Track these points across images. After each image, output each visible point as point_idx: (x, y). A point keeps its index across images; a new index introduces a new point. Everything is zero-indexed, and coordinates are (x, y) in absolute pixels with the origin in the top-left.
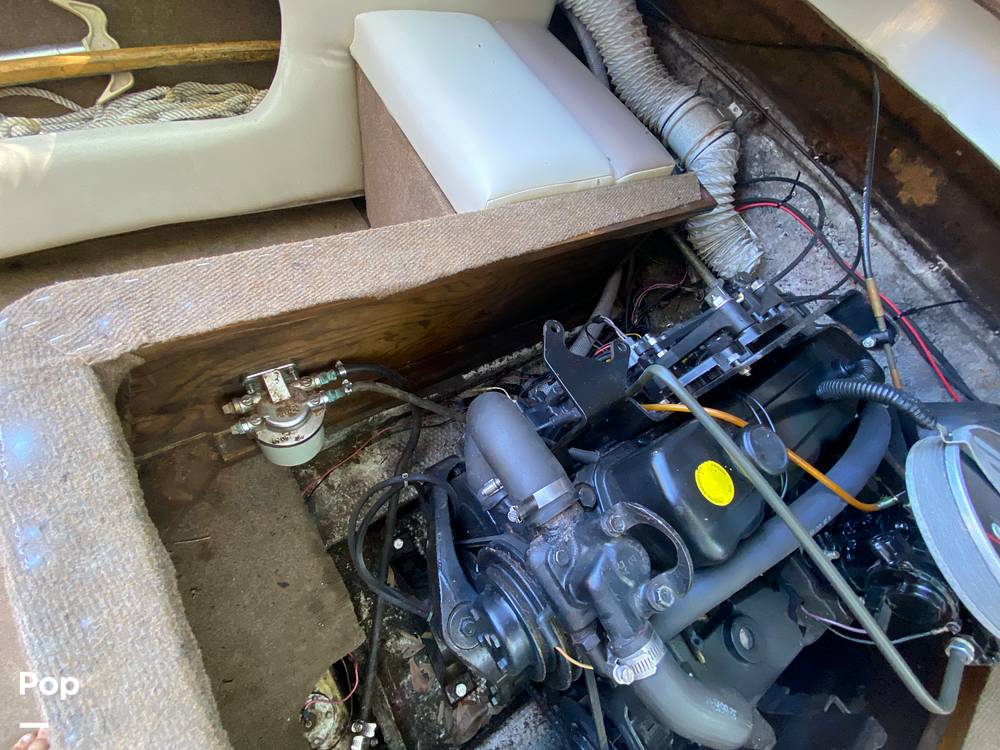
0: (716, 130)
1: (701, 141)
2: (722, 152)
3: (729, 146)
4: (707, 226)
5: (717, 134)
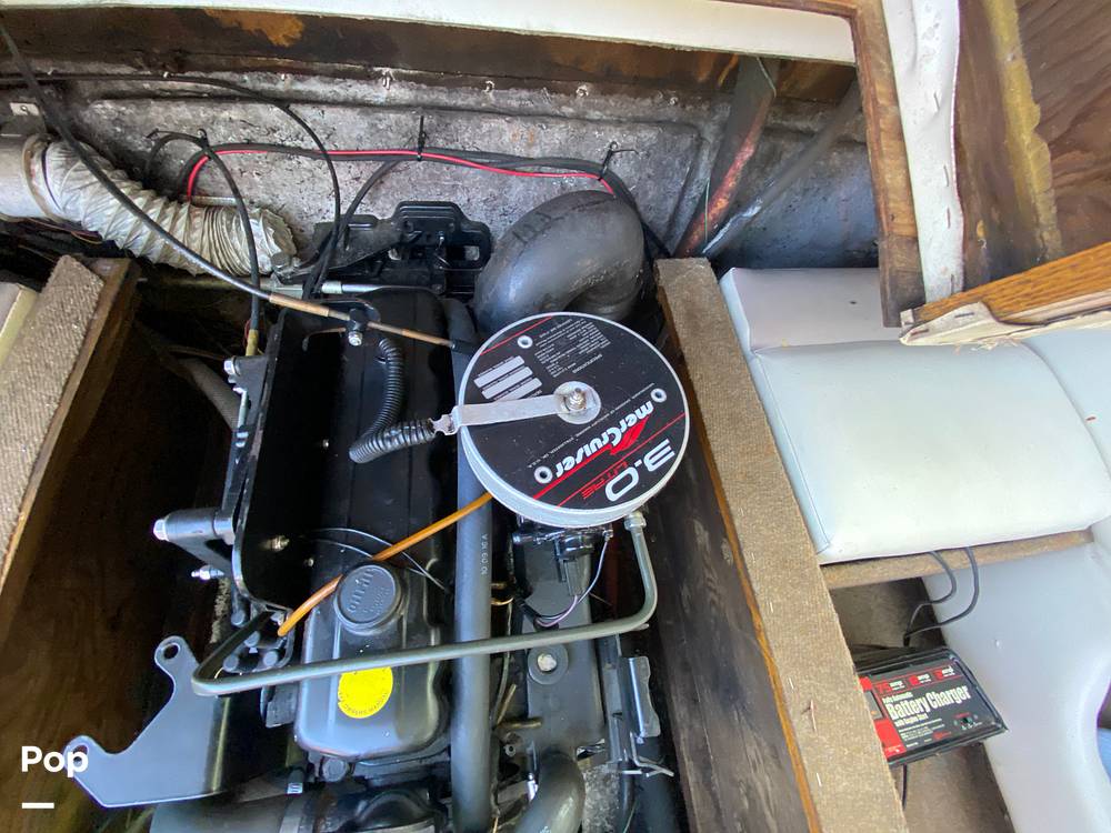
0: (28, 164)
1: (33, 189)
3: (65, 167)
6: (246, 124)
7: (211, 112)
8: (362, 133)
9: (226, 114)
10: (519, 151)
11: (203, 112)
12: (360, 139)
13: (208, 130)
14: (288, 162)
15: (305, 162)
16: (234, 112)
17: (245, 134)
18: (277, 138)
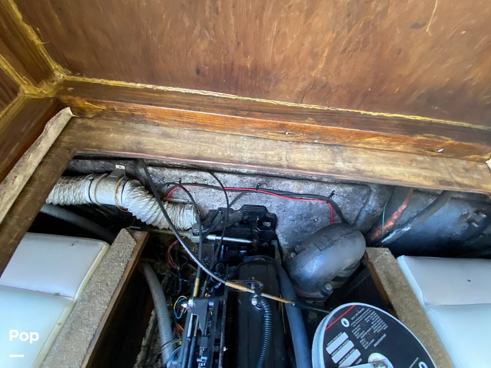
0: (118, 188)
1: (116, 197)
2: (131, 195)
3: (131, 190)
4: (160, 221)
5: (120, 189)
6: (197, 178)
7: (186, 174)
8: (237, 183)
9: (191, 174)
10: (295, 191)
11: (183, 173)
12: (236, 184)
13: (182, 179)
14: (207, 190)
15: (213, 190)
16: (194, 174)
17: (195, 180)
18: (206, 182)
